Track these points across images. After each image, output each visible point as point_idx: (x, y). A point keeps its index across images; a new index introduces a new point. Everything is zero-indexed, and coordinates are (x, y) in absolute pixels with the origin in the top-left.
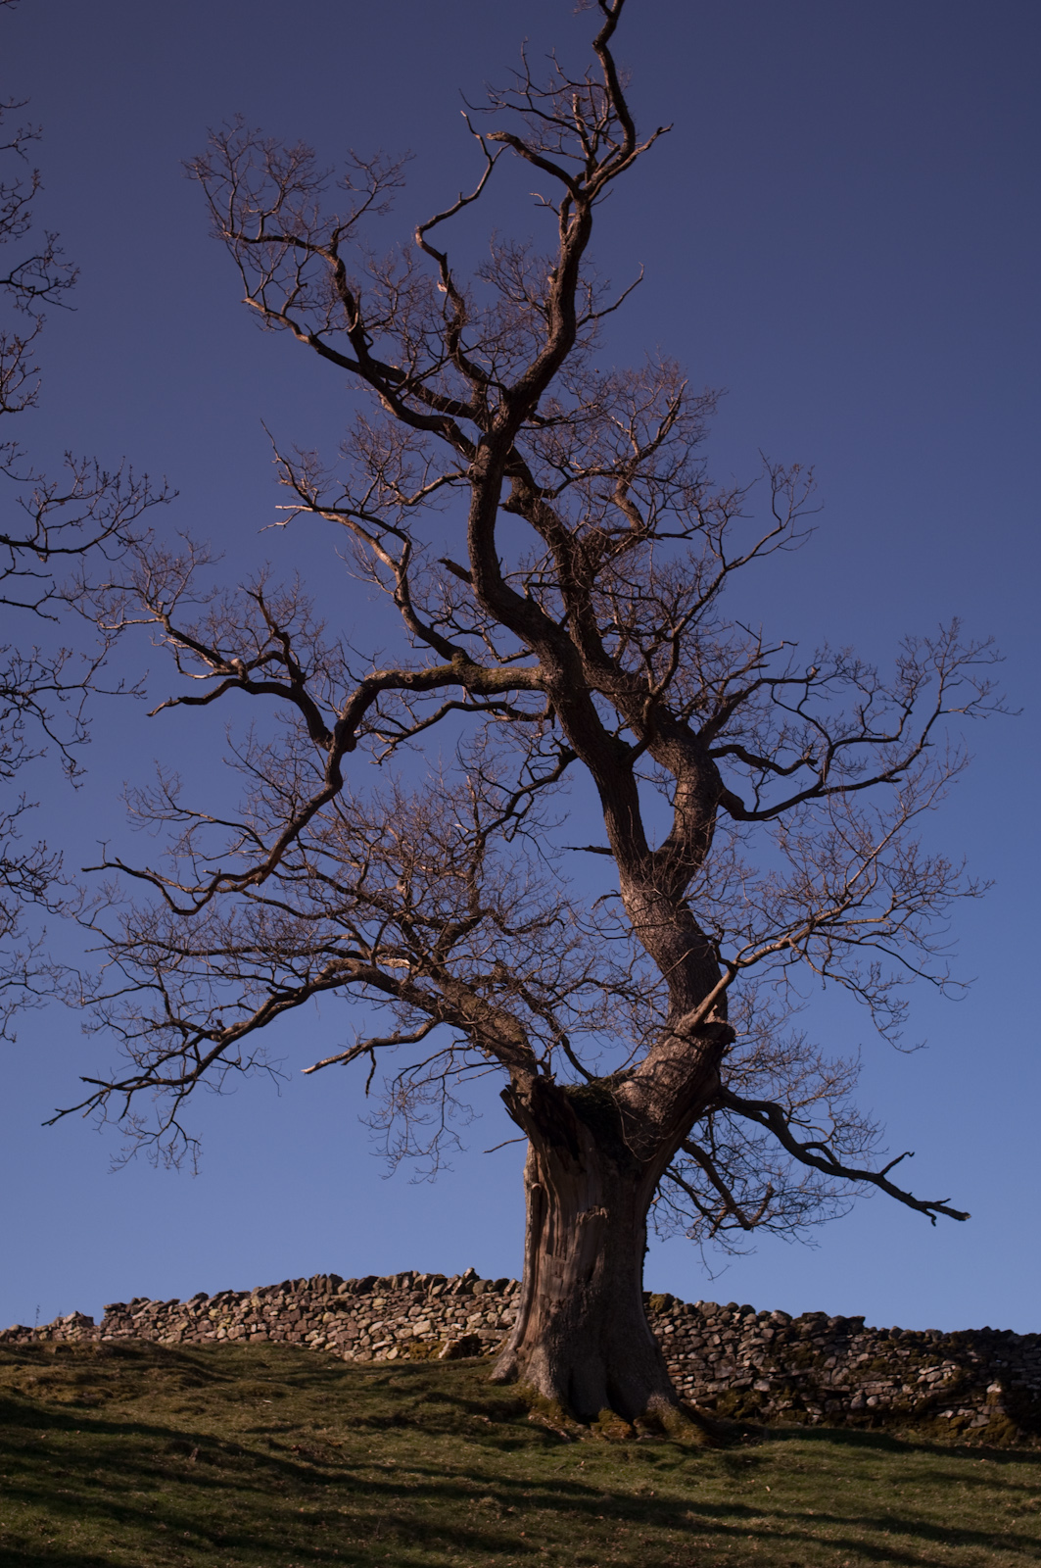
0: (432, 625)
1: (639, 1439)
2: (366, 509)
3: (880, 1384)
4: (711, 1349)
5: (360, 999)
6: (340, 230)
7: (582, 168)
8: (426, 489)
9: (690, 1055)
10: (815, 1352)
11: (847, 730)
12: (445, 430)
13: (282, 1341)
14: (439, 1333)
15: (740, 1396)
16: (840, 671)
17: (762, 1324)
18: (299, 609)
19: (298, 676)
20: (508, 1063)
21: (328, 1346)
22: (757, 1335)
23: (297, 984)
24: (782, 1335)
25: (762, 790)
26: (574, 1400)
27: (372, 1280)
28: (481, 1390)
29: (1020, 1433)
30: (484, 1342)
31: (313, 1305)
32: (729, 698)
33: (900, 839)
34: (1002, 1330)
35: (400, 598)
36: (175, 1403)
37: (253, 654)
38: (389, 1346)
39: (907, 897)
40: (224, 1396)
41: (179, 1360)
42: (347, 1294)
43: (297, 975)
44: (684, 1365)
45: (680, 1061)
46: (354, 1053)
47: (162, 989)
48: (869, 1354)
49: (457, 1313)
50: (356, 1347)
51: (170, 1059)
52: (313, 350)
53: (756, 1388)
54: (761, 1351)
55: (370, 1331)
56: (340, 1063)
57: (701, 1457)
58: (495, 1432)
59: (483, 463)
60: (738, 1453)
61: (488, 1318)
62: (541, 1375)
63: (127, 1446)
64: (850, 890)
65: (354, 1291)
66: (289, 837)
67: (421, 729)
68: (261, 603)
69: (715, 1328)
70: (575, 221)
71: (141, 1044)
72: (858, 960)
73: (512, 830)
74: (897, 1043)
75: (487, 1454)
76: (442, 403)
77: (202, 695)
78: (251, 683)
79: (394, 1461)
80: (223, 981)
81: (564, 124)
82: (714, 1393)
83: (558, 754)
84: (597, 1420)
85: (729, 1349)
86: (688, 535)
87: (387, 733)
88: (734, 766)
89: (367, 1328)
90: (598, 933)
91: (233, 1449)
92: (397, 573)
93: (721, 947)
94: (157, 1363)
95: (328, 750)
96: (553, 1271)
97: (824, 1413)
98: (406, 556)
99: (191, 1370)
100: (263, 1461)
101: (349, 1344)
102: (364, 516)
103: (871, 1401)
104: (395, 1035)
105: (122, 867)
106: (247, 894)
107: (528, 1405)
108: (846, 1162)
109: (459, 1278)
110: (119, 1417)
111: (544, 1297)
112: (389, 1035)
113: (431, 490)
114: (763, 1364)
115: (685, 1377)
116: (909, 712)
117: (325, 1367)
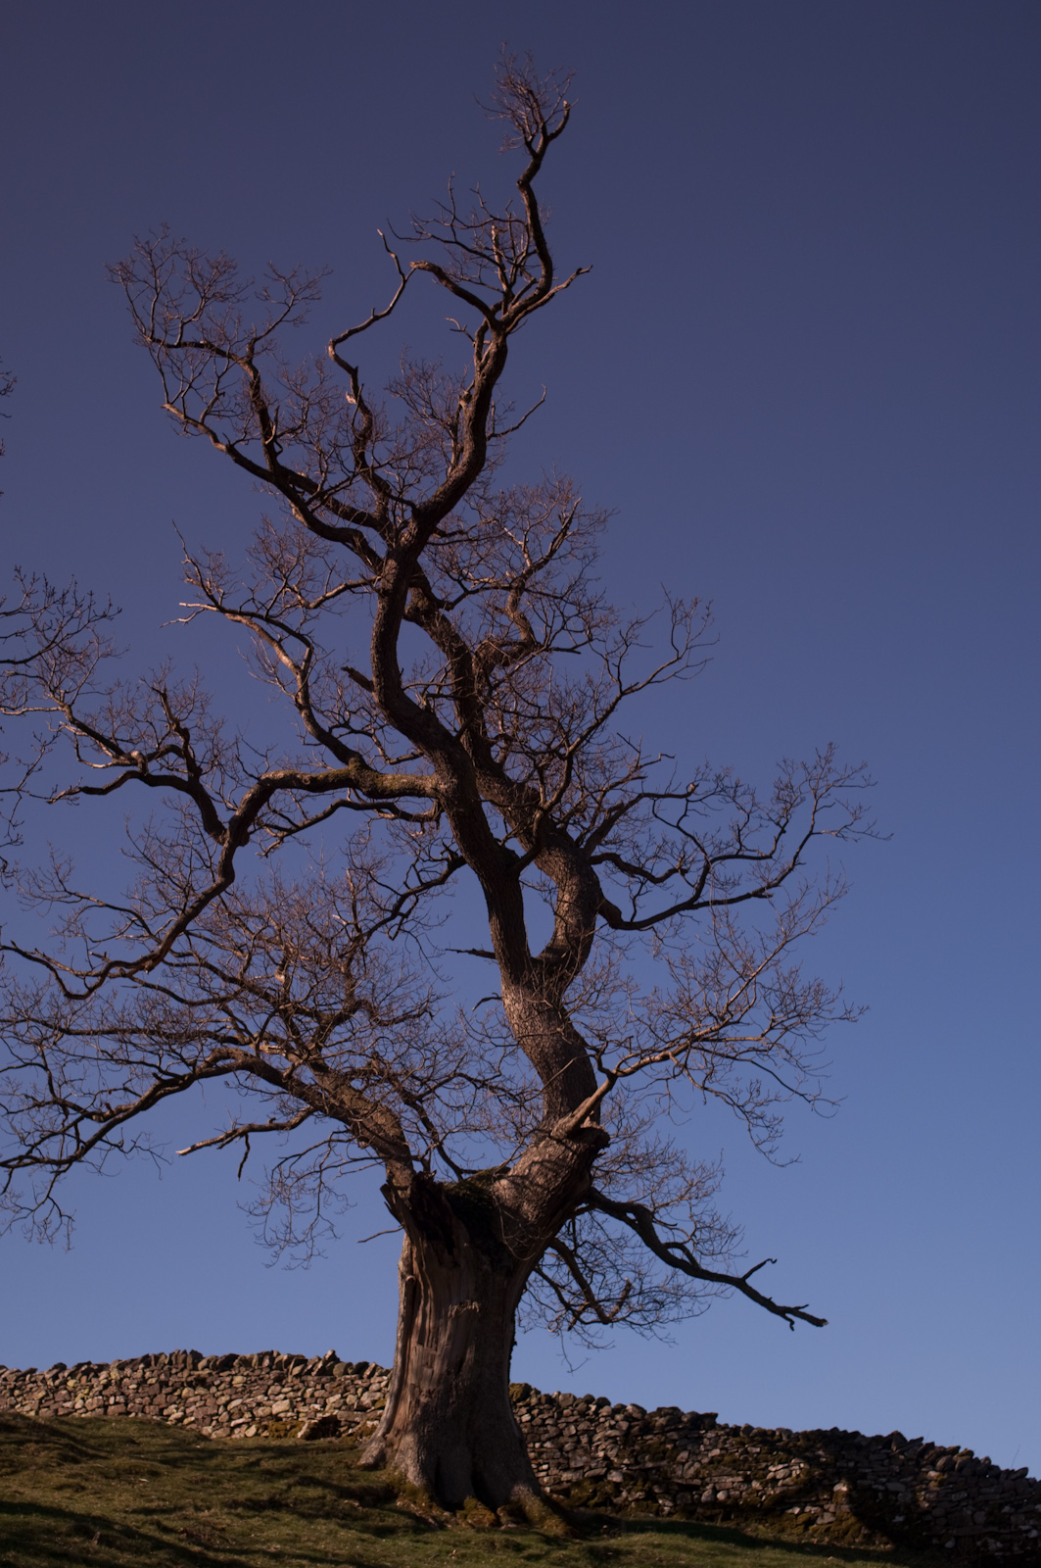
0: (331, 729)
1: (503, 1528)
2: (271, 613)
3: (730, 1479)
4: (566, 1439)
5: (250, 1092)
6: (256, 340)
7: (500, 298)
8: (328, 595)
9: (565, 1158)
10: (669, 1446)
11: (723, 846)
12: (354, 543)
13: (140, 1415)
14: (298, 1413)
15: (593, 1486)
16: (719, 789)
17: (618, 1417)
18: (198, 704)
19: (195, 770)
20: (390, 1158)
21: (186, 1421)
22: (612, 1427)
23: (183, 1070)
24: (637, 1428)
25: (640, 901)
26: (440, 1486)
27: (233, 1357)
28: (350, 1475)
29: (865, 1531)
30: (342, 1424)
31: (172, 1380)
32: (611, 810)
33: (779, 961)
34: (850, 1431)
35: (300, 701)
36: (55, 1480)
37: (152, 746)
38: (248, 1423)
39: (784, 1019)
40: (101, 1473)
41: (53, 1435)
42: (207, 1371)
43: (186, 1063)
44: (540, 1454)
45: (555, 1163)
46: (231, 1136)
47: (45, 1068)
48: (721, 1449)
49: (317, 1394)
50: (214, 1423)
51: (52, 1139)
52: (230, 459)
53: (609, 1478)
54: (616, 1443)
55: (229, 1408)
56: (214, 1147)
57: (566, 1548)
58: (365, 1517)
59: (390, 577)
60: (600, 1543)
61: (348, 1400)
62: (409, 1462)
63: (30, 1527)
64: (730, 1009)
65: (215, 1367)
66: (180, 928)
67: (309, 825)
68: (165, 699)
69: (572, 1419)
70: (491, 348)
71: (24, 1122)
72: (737, 1077)
73: (396, 927)
74: (772, 1157)
75: (363, 1540)
76: (348, 514)
77: (102, 785)
78: (150, 775)
79: (278, 1546)
80: (111, 1065)
81: (485, 256)
82: (568, 1481)
83: (447, 859)
84: (463, 1508)
85: (584, 1439)
86: (577, 650)
87: (277, 827)
88: (613, 876)
89: (226, 1405)
90: (487, 1040)
91: (129, 1532)
92: (298, 677)
93: (603, 1057)
94: (35, 1438)
95: (222, 843)
96: (424, 1362)
97: (675, 1505)
98: (308, 661)
99: (66, 1445)
100: (159, 1545)
101: (208, 1420)
102: (268, 619)
103: (721, 1496)
104: (272, 1120)
105: (17, 950)
106: (133, 979)
107: (396, 1491)
108: (706, 1263)
109: (320, 1359)
110: (13, 1496)
111: (414, 1386)
112: (266, 1123)
113: (333, 596)
114: (617, 1456)
115: (540, 1465)
116: (783, 831)
117: (194, 1446)
